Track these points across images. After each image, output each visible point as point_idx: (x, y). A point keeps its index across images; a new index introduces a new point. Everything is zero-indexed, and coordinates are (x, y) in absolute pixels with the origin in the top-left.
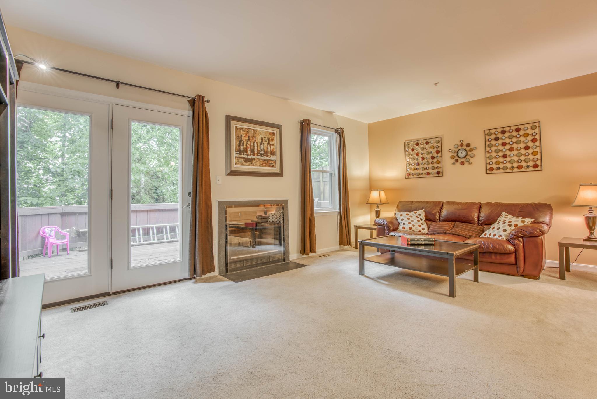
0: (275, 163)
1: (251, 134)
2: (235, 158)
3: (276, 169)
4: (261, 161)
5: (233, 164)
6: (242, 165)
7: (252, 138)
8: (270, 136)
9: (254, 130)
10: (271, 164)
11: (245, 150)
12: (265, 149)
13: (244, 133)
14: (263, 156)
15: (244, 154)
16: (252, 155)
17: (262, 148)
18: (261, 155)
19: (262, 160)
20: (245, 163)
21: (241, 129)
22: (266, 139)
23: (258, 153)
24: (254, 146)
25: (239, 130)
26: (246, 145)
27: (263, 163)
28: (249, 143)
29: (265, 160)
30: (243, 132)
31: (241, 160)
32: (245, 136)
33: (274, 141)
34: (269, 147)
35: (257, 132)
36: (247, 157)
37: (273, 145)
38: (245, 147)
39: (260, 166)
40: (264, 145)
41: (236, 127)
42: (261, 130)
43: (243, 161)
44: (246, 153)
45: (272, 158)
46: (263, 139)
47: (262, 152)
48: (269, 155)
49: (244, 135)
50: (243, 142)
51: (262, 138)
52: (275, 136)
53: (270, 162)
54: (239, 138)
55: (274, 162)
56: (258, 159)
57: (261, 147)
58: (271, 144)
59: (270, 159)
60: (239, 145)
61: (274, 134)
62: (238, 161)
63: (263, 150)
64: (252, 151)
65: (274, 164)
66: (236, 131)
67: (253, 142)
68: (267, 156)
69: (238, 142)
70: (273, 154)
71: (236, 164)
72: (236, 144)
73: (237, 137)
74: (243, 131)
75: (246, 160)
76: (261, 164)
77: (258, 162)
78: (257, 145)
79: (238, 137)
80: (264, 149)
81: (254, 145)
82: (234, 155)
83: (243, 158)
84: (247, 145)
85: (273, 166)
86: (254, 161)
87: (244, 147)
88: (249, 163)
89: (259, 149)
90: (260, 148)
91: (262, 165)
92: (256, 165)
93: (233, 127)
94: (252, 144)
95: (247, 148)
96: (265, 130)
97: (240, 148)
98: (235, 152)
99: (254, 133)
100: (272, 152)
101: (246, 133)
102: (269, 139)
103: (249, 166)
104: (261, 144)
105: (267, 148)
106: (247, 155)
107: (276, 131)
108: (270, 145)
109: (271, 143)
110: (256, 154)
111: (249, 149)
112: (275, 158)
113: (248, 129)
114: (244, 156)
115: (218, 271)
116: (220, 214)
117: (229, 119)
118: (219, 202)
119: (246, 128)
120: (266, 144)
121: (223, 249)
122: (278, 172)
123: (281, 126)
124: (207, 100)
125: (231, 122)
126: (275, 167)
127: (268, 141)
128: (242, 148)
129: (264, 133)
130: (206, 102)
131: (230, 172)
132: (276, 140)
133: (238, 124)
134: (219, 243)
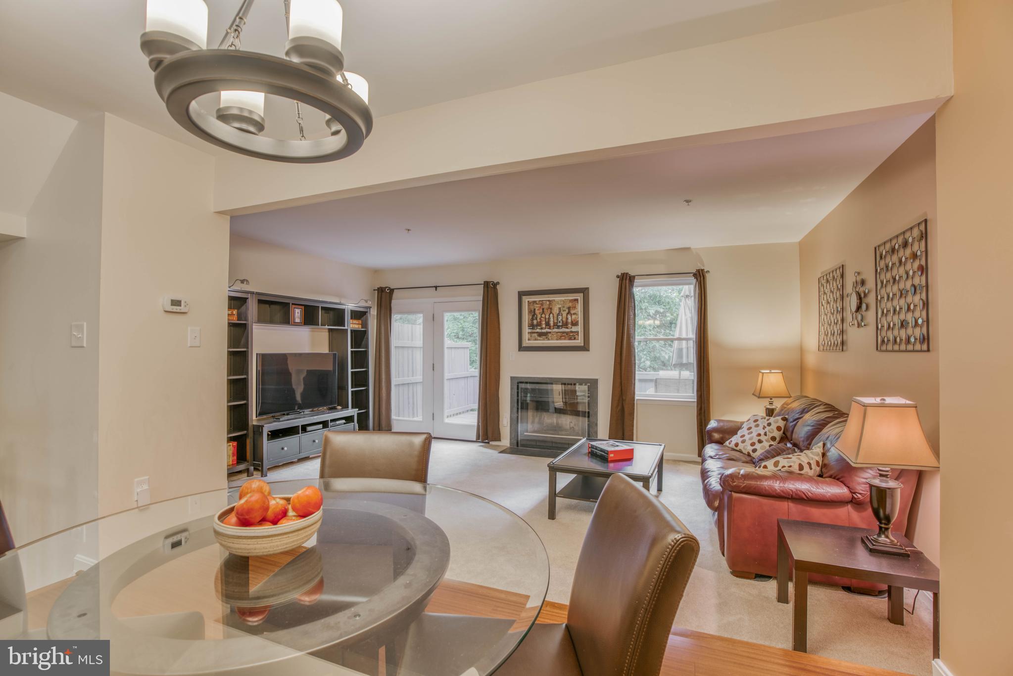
0: (578, 335)
1: (545, 307)
2: (528, 333)
3: (579, 342)
4: (559, 334)
5: (525, 340)
6: (536, 340)
7: (548, 310)
8: (570, 304)
9: (549, 301)
10: (572, 336)
11: (539, 324)
12: (564, 320)
14: (562, 328)
15: (537, 328)
16: (547, 328)
17: (560, 319)
18: (558, 327)
19: (559, 332)
20: (539, 338)
21: (535, 302)
22: (564, 309)
23: (554, 326)
24: (549, 318)
25: (532, 304)
26: (540, 319)
27: (561, 336)
28: (543, 316)
29: (563, 333)
31: (534, 335)
32: (538, 310)
33: (577, 309)
34: (569, 316)
35: (554, 302)
36: (540, 331)
37: (574, 314)
38: (539, 320)
39: (557, 340)
40: (562, 315)
41: (528, 301)
42: (558, 300)
43: (537, 336)
44: (540, 327)
45: (574, 329)
46: (561, 309)
47: (560, 324)
48: (570, 326)
49: (538, 308)
50: (537, 316)
51: (560, 308)
52: (578, 303)
53: (571, 334)
54: (533, 313)
56: (555, 332)
59: (570, 331)
60: (532, 319)
61: (577, 300)
62: (531, 337)
63: (561, 322)
64: (548, 324)
65: (576, 336)
66: (528, 305)
67: (548, 314)
68: (567, 328)
69: (531, 317)
70: (575, 324)
71: (529, 340)
72: (528, 319)
73: (530, 312)
74: (537, 304)
75: (540, 335)
76: (559, 337)
77: (555, 335)
78: (554, 317)
79: (531, 311)
80: (562, 320)
81: (549, 316)
82: (526, 330)
83: (537, 333)
84: (542, 318)
85: (575, 339)
86: (550, 335)
87: (537, 322)
88: (544, 337)
89: (556, 321)
90: (557, 319)
91: (560, 339)
92: (552, 339)
93: (525, 302)
94: (547, 317)
95: (540, 322)
96: (563, 298)
97: (533, 323)
98: (527, 327)
99: (550, 304)
100: (574, 322)
101: (539, 306)
102: (569, 308)
103: (544, 341)
104: (558, 315)
105: (567, 319)
106: (542, 329)
107: (580, 297)
108: (571, 314)
109: (572, 312)
110: (552, 327)
111: (544, 322)
112: (578, 329)
113: (542, 301)
114: (538, 330)
115: (509, 443)
116: (512, 389)
117: (521, 294)
118: (511, 377)
119: (540, 301)
120: (564, 314)
121: (514, 422)
122: (583, 345)
123: (587, 289)
124: (495, 282)
125: (524, 297)
126: (578, 340)
127: (567, 310)
128: (535, 322)
129: (562, 302)
130: (495, 285)
131: (521, 348)
132: (580, 307)
133: (530, 298)
134: (511, 417)
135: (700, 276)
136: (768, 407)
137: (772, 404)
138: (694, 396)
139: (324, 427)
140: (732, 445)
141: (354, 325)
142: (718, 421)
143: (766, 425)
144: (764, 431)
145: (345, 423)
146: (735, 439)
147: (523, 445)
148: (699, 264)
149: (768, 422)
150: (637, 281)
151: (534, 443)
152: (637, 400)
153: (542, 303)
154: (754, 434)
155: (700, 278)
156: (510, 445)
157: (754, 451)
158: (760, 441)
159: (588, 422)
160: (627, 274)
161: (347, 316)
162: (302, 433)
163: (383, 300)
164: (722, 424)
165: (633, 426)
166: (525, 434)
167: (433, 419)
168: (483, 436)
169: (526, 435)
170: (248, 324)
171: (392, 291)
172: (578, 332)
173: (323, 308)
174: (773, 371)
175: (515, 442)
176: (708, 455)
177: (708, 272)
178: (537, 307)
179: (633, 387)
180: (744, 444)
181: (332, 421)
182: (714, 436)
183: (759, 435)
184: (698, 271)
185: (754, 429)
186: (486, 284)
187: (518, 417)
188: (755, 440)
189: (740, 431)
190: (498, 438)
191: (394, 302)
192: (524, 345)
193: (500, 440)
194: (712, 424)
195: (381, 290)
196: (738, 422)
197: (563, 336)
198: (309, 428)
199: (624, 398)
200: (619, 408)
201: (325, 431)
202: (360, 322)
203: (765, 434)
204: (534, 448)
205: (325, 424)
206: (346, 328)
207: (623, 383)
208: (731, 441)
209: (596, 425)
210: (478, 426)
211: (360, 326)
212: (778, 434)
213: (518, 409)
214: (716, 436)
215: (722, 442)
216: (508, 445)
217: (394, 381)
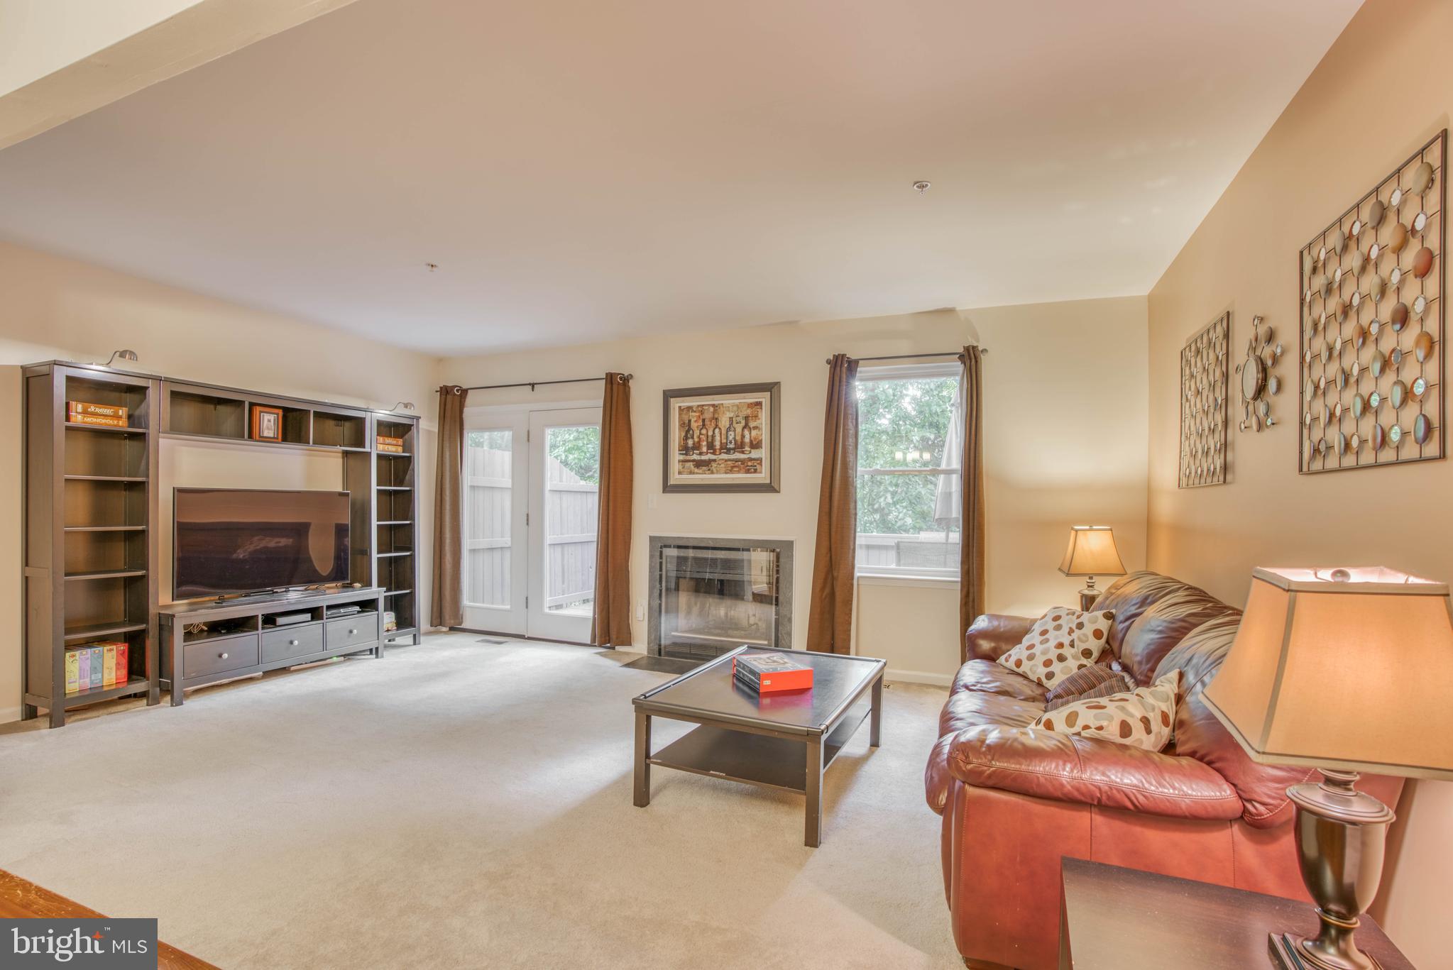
0: (761, 464)
1: (708, 415)
2: (679, 462)
3: (762, 477)
4: (729, 463)
5: (674, 474)
6: (691, 473)
7: (711, 421)
8: (749, 411)
9: (713, 406)
10: (750, 466)
11: (697, 446)
12: (738, 438)
13: (693, 416)
14: (734, 453)
15: (693, 453)
16: (710, 453)
17: (731, 438)
18: (728, 451)
19: (730, 460)
20: (696, 470)
21: (689, 408)
22: (738, 419)
23: (721, 448)
24: (713, 436)
25: (685, 412)
26: (699, 437)
27: (733, 467)
28: (704, 431)
29: (737, 461)
30: (693, 414)
31: (688, 465)
32: (696, 421)
33: (759, 419)
34: (746, 432)
35: (721, 408)
36: (699, 458)
37: (755, 428)
38: (696, 440)
39: (726, 473)
40: (735, 431)
41: (680, 407)
42: (729, 404)
43: (692, 467)
44: (698, 452)
45: (754, 454)
46: (734, 419)
47: (732, 446)
48: (747, 448)
49: (695, 419)
50: (693, 432)
51: (731, 419)
52: (761, 408)
53: (750, 464)
54: (686, 427)
55: (759, 462)
56: (723, 459)
57: (729, 435)
58: (751, 426)
59: (748, 458)
60: (686, 438)
61: (759, 404)
62: (683, 468)
63: (733, 441)
64: (711, 446)
65: (758, 467)
66: (680, 414)
67: (712, 429)
68: (743, 452)
69: (683, 434)
70: (756, 445)
71: (680, 473)
72: (680, 438)
73: (682, 425)
74: (693, 411)
75: (699, 464)
76: (730, 468)
77: (722, 465)
78: (721, 434)
79: (684, 424)
80: (735, 438)
81: (714, 433)
82: (675, 456)
83: (693, 461)
84: (701, 436)
85: (755, 471)
86: (714, 465)
87: (694, 442)
88: (704, 468)
89: (724, 441)
90: (727, 438)
91: (731, 471)
92: (718, 472)
93: (674, 409)
95: (699, 442)
96: (736, 402)
97: (687, 444)
98: (677, 452)
99: (715, 411)
100: (754, 443)
101: (698, 414)
102: (747, 418)
103: (705, 475)
104: (728, 430)
105: (743, 436)
106: (701, 454)
107: (764, 398)
108: (750, 428)
109: (752, 424)
110: (718, 451)
111: (705, 443)
112: (762, 453)
113: (703, 405)
114: (695, 457)
115: (646, 649)
116: (651, 556)
117: (668, 395)
118: (650, 537)
119: (698, 406)
120: (739, 428)
121: (655, 614)
122: (769, 482)
123: (778, 384)
124: (626, 375)
125: (672, 400)
126: (761, 472)
127: (743, 423)
128: (690, 442)
129: (735, 408)
130: (626, 380)
131: (668, 488)
132: (764, 415)
133: (683, 402)
134: (649, 604)
135: (970, 358)
136: (1086, 592)
137: (1091, 586)
138: (956, 572)
139: (313, 619)
140: (1011, 664)
141: (386, 447)
142: (993, 617)
143: (1074, 627)
144: (1071, 638)
145: (359, 612)
146: (1017, 652)
147: (668, 654)
148: (970, 339)
149: (1079, 620)
150: (862, 370)
151: (686, 650)
152: (858, 578)
153: (701, 409)
154: (1052, 643)
155: (971, 362)
156: (649, 652)
157: (1050, 676)
158: (1061, 658)
159: (776, 615)
160: (843, 356)
161: (370, 431)
162: (263, 628)
163: (449, 406)
164: (995, 623)
165: (850, 624)
166: (673, 633)
167: (527, 607)
168: (601, 636)
169: (674, 636)
170: (149, 434)
171: (464, 392)
172: (760, 460)
173: (317, 414)
174: (1094, 527)
175: (656, 648)
176: (962, 683)
177: (985, 351)
178: (693, 417)
179: (850, 555)
180: (1032, 663)
181: (329, 607)
182: (980, 645)
183: (1061, 645)
184: (967, 349)
185: (1050, 635)
186: (610, 378)
187: (660, 605)
188: (1053, 654)
189: (1027, 637)
190: (628, 641)
191: (468, 411)
192: (672, 483)
193: (629, 644)
194: (981, 623)
195: (445, 391)
196: (1027, 619)
197: (735, 466)
198: (280, 621)
199: (835, 574)
200: (827, 591)
201: (317, 625)
202: (400, 441)
203: (1072, 645)
204: (686, 658)
205: (315, 613)
206: (367, 449)
207: (833, 547)
208: (1010, 656)
209: (790, 620)
210: (594, 619)
211: (400, 449)
212: (1096, 646)
213: (661, 591)
214: (985, 645)
215: (993, 656)
216: (645, 653)
217: (467, 543)
